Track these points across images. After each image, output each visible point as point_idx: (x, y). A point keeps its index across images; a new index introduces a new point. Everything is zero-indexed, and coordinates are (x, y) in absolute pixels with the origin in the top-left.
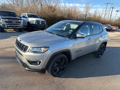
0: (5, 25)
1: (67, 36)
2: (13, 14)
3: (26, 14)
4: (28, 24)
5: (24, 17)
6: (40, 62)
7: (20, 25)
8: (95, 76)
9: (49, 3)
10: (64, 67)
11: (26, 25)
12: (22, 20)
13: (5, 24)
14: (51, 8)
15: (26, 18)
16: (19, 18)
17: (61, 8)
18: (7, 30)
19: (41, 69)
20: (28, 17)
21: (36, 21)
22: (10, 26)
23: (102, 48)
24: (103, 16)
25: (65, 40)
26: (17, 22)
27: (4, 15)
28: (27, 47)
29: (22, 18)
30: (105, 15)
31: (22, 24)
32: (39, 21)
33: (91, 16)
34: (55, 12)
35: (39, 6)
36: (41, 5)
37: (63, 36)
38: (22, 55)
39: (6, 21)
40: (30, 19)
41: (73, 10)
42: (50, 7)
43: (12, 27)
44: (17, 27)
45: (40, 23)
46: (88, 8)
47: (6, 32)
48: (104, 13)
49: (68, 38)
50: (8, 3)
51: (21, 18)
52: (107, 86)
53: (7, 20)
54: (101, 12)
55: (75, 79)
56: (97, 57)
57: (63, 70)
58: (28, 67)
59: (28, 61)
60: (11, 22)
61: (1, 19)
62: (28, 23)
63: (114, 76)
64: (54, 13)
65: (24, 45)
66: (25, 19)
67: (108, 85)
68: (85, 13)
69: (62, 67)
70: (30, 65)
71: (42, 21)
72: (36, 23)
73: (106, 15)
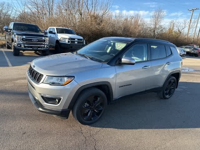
0: (21, 45)
1: (105, 61)
2: (35, 29)
3: (55, 28)
4: (57, 44)
5: (51, 32)
6: (60, 100)
7: (44, 45)
8: (152, 128)
9: (93, 9)
10: (100, 109)
11: (54, 44)
12: (47, 37)
13: (21, 42)
14: (96, 18)
15: (55, 33)
16: (43, 34)
17: (113, 18)
18: (24, 52)
19: (61, 110)
20: (58, 33)
21: (69, 39)
22: (28, 47)
23: (170, 82)
24: (186, 31)
25: (102, 68)
26: (39, 41)
27: (22, 30)
28: (41, 76)
29: (49, 35)
30: (189, 30)
31: (47, 43)
32: (74, 39)
33: (164, 31)
34: (102, 25)
35: (77, 16)
36: (81, 14)
37: (100, 61)
38: (34, 88)
39: (23, 39)
40: (60, 36)
41: (133, 20)
42: (94, 16)
43: (31, 47)
44: (39, 47)
45: (76, 43)
46: (157, 18)
47: (22, 55)
48: (187, 26)
49: (107, 64)
50: (29, 11)
51: (46, 33)
52: (168, 144)
53: (24, 37)
54: (182, 24)
55: (116, 129)
56: (161, 98)
57: (98, 115)
58: (42, 106)
59: (42, 97)
60: (31, 40)
61: (16, 36)
62: (58, 41)
63: (185, 129)
64: (101, 27)
65: (37, 73)
66: (52, 35)
67: (171, 143)
68: (153, 26)
69: (97, 110)
70: (45, 104)
71: (78, 39)
72: (69, 42)
73: (191, 30)
